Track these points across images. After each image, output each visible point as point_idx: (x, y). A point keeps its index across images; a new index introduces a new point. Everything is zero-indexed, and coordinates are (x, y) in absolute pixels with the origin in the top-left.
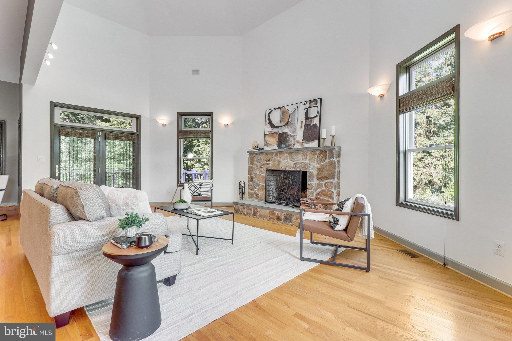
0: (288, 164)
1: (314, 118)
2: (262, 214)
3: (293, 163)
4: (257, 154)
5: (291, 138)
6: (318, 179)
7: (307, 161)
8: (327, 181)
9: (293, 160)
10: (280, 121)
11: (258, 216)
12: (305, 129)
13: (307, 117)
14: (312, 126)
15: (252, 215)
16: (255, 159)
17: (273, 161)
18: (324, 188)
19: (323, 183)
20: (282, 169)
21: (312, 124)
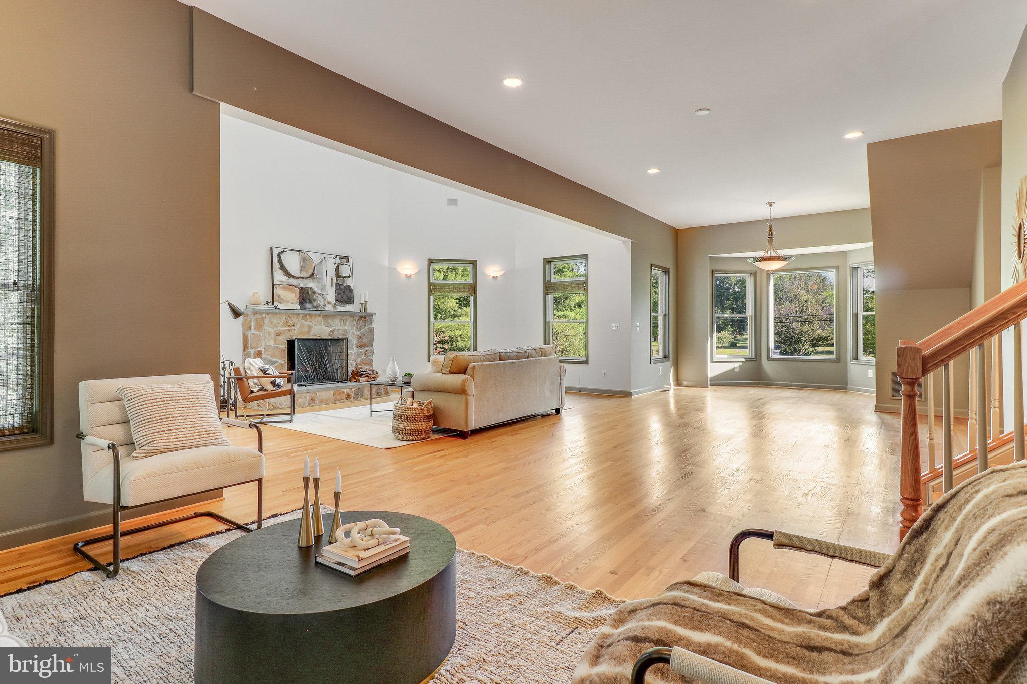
0: (323, 331)
1: (346, 277)
2: (323, 398)
3: (329, 329)
4: (268, 314)
5: (319, 296)
6: (357, 347)
7: (346, 327)
8: (366, 349)
9: (329, 326)
10: (301, 270)
11: (317, 403)
12: (337, 289)
13: (338, 275)
14: (345, 287)
15: (307, 405)
16: (266, 322)
17: (299, 326)
18: (363, 357)
19: (363, 351)
20: (315, 337)
21: (345, 285)
